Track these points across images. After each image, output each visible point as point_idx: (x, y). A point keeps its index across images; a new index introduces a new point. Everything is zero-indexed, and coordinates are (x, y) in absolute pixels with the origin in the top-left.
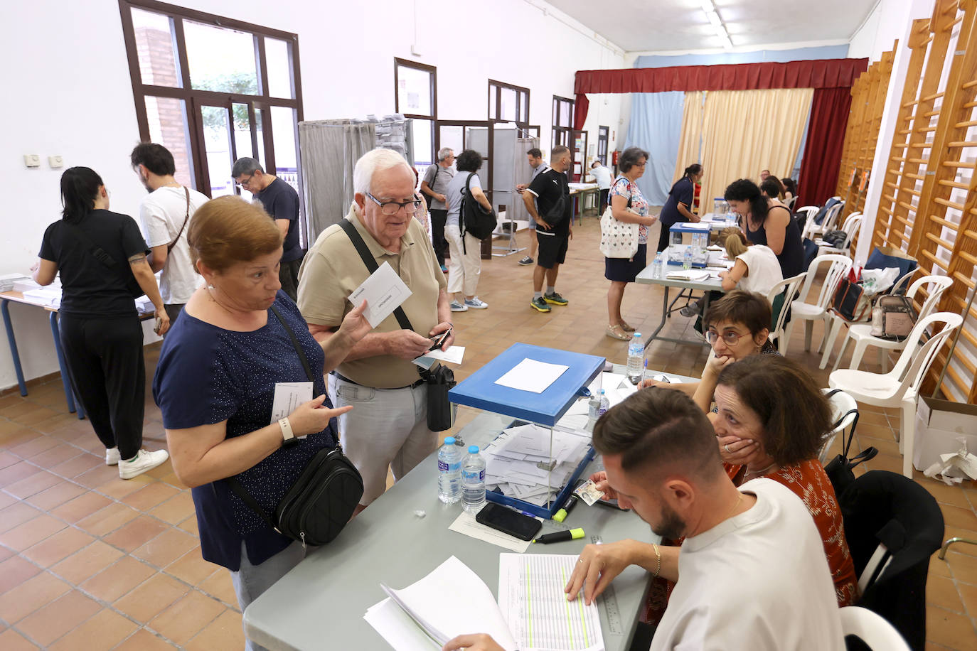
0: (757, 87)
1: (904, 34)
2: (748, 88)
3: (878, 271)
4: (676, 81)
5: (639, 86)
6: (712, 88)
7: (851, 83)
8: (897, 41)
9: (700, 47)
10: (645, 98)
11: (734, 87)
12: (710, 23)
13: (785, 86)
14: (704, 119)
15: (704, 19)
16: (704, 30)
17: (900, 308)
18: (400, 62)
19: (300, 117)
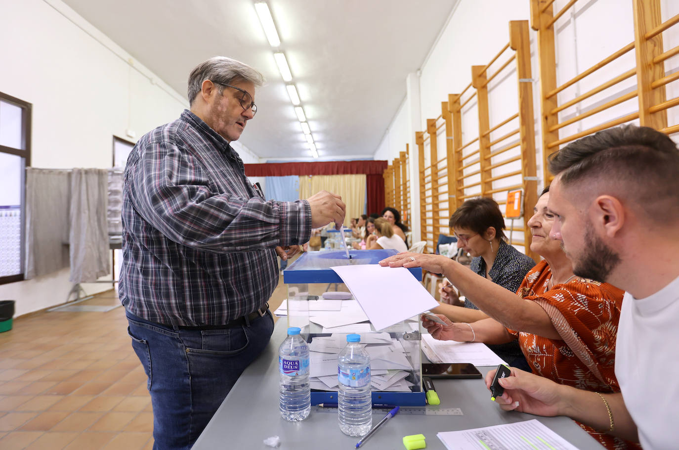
0: (338, 173)
1: (412, 140)
2: (333, 174)
3: (447, 245)
4: (293, 170)
5: (273, 174)
6: (314, 174)
7: (383, 172)
8: (407, 145)
9: (301, 156)
10: (272, 180)
11: (326, 173)
12: (307, 142)
13: (352, 173)
14: (311, 190)
15: (304, 140)
16: (305, 146)
17: (468, 263)
18: (117, 139)
19: (28, 162)
